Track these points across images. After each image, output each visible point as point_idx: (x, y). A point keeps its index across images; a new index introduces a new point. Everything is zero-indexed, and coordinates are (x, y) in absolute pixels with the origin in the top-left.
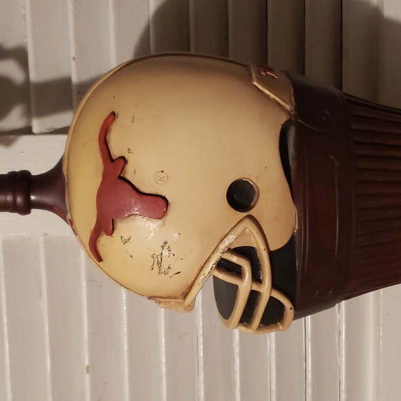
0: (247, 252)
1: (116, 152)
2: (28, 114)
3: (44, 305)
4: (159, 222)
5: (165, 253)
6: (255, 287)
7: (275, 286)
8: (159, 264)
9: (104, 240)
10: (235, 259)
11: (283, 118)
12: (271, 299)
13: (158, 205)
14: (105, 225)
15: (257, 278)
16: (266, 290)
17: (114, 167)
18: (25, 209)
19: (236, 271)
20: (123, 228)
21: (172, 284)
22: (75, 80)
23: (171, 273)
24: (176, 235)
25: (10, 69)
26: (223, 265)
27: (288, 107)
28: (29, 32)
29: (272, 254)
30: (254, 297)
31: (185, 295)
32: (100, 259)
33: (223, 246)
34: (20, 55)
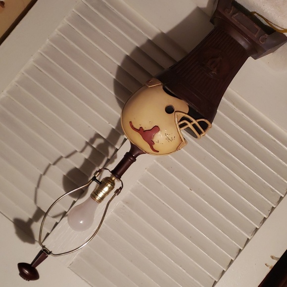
0: (183, 119)
1: (138, 128)
2: (113, 146)
3: (164, 185)
4: (160, 131)
5: (168, 136)
6: (192, 123)
7: (196, 119)
8: (169, 139)
9: (154, 146)
10: (182, 123)
11: (162, 87)
12: (199, 122)
13: (156, 129)
14: (151, 144)
15: (190, 121)
16: (195, 122)
17: (141, 131)
18: (135, 160)
19: (185, 124)
20: (155, 140)
21: (176, 142)
22: (114, 128)
23: (173, 138)
24: (166, 130)
25: (99, 141)
26: (181, 126)
27: (160, 84)
28: (94, 128)
29: (188, 114)
30: (194, 126)
31: (182, 140)
32: (158, 152)
33: (177, 122)
34: (98, 136)
